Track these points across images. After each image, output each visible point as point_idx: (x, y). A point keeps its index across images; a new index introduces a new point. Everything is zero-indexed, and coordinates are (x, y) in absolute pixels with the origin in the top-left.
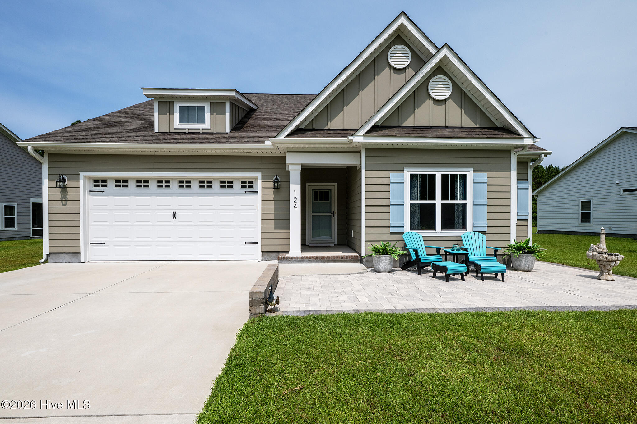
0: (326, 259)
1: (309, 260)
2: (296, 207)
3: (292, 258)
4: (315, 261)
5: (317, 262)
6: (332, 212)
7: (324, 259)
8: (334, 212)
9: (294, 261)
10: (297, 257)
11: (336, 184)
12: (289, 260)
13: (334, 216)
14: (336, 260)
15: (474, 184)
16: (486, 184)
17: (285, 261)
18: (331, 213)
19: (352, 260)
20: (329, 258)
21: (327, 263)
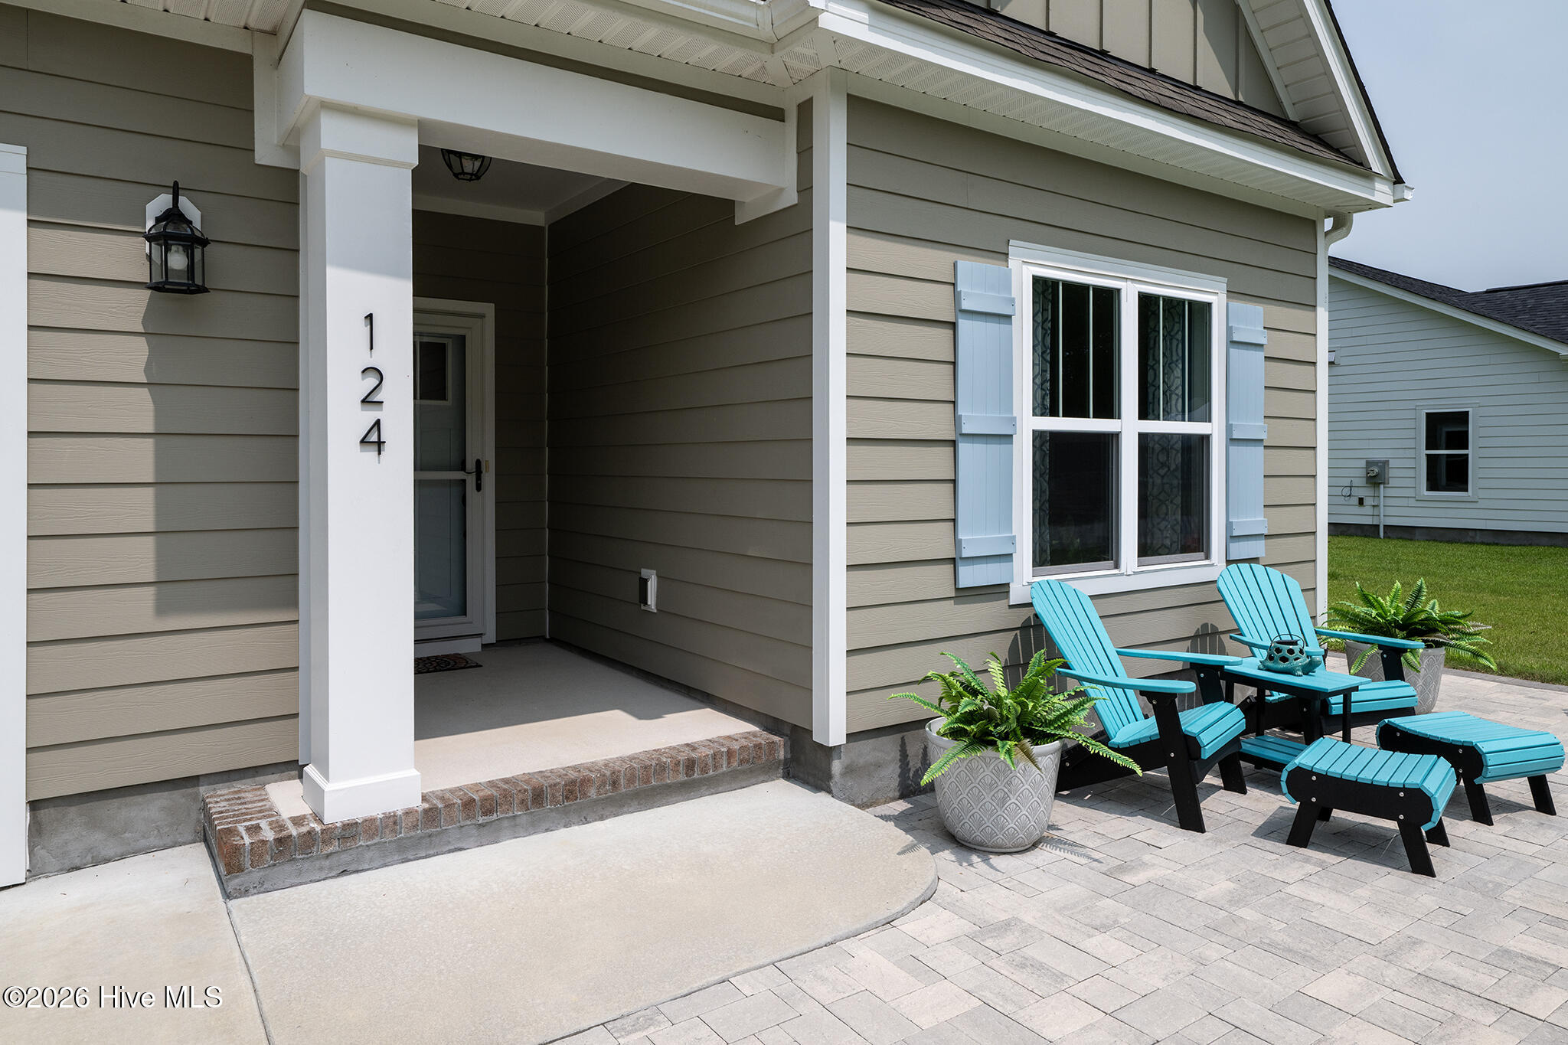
0: (592, 793)
1: (481, 820)
2: (380, 444)
3: (350, 831)
4: (524, 820)
5: (535, 827)
6: (470, 465)
7: (584, 795)
8: (478, 463)
9: (368, 855)
10: (392, 821)
11: (489, 309)
12: (328, 856)
13: (479, 488)
14: (654, 789)
15: (1232, 350)
16: (1260, 355)
17: (288, 867)
18: (462, 467)
19: (744, 772)
20: (615, 784)
21: (602, 818)
